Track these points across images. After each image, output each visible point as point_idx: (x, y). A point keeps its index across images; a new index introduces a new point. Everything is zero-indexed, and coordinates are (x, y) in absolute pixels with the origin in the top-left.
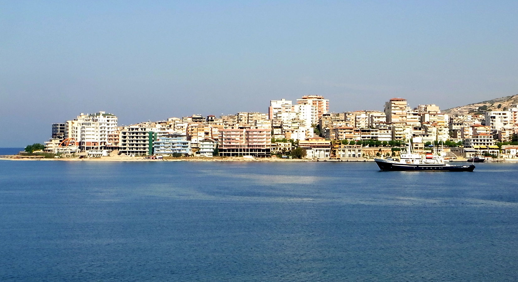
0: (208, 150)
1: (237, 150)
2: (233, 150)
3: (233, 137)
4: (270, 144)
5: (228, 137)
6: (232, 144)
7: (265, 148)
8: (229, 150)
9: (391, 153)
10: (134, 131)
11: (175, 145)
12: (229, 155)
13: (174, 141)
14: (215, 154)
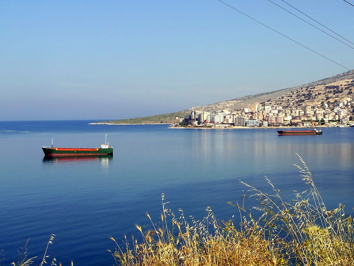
0: (266, 124)
1: (274, 124)
2: (272, 124)
3: (273, 120)
4: (283, 121)
5: (271, 120)
6: (272, 122)
7: (282, 123)
8: (271, 124)
9: (318, 124)
10: (240, 118)
11: (254, 123)
12: (271, 126)
13: (253, 121)
14: (269, 125)
